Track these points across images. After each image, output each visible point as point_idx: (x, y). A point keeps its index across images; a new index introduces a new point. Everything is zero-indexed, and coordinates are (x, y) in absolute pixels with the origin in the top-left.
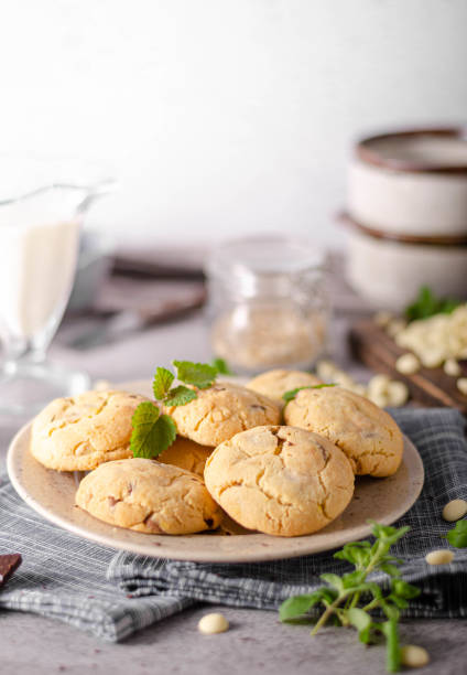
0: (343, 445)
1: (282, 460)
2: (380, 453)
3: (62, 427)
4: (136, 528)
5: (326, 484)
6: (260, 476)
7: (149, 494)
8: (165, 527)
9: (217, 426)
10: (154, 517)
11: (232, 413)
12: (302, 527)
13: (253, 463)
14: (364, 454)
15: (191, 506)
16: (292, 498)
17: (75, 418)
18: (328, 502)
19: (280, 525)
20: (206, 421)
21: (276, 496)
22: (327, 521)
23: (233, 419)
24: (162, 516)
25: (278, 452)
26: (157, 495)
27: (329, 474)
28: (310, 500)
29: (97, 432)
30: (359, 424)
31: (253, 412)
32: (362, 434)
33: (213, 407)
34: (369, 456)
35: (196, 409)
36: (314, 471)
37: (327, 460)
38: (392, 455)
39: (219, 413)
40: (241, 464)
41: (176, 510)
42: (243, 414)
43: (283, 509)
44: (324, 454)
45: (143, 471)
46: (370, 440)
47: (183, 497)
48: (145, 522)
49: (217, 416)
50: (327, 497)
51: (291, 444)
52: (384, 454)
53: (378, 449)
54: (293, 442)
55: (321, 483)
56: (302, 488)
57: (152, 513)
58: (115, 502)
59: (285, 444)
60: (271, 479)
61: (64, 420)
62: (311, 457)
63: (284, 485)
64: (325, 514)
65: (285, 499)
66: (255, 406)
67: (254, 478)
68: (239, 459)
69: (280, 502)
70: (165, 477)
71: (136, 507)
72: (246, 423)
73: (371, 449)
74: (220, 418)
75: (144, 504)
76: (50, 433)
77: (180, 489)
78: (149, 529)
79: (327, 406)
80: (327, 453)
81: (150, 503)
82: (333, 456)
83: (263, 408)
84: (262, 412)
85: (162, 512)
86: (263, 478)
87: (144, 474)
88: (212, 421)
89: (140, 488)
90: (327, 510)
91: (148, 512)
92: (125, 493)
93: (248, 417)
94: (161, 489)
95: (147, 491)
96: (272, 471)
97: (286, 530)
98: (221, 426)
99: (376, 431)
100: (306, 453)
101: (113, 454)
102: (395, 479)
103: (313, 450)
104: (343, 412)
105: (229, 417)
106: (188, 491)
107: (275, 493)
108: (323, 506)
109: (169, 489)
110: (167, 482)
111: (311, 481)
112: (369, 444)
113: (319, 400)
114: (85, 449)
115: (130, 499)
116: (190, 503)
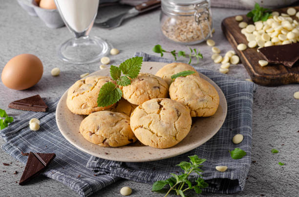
0: (190, 105)
1: (160, 116)
2: (206, 108)
3: (77, 96)
4: (100, 145)
5: (177, 128)
6: (150, 124)
7: (105, 131)
8: (111, 145)
9: (138, 97)
10: (107, 141)
11: (145, 91)
12: (166, 145)
13: (148, 118)
14: (199, 109)
15: (123, 136)
16: (162, 134)
17: (83, 91)
18: (177, 135)
19: (157, 145)
20: (134, 95)
21: (156, 133)
22: (177, 142)
23: (145, 94)
24: (110, 140)
25: (159, 113)
26: (108, 131)
27: (179, 123)
28: (170, 135)
29: (90, 99)
30: (198, 95)
31: (154, 91)
32: (198, 100)
33: (137, 89)
34: (201, 110)
35: (130, 89)
36: (172, 122)
37: (179, 116)
38: (212, 108)
39: (139, 92)
40: (143, 117)
41: (116, 138)
42: (149, 92)
43: (158, 138)
44: (178, 113)
45: (104, 120)
46: (202, 102)
47: (120, 131)
48: (103, 142)
49: (138, 93)
50: (177, 133)
51: (164, 109)
52: (208, 108)
53: (205, 106)
54: (165, 108)
55: (175, 127)
56: (166, 130)
57: (106, 139)
58: (92, 134)
59: (162, 108)
60: (154, 125)
61: (78, 92)
62: (171, 115)
63: (159, 128)
64: (176, 140)
65: (159, 134)
66: (155, 87)
67: (147, 125)
68: (143, 115)
69: (157, 136)
70: (113, 122)
71: (99, 137)
72: (150, 95)
73: (202, 107)
74: (139, 94)
75: (103, 135)
76: (73, 98)
77: (118, 128)
78: (105, 145)
79: (185, 87)
80: (179, 113)
81: (105, 135)
82: (182, 114)
83: (159, 88)
84: (158, 90)
85: (110, 139)
86: (151, 125)
87: (105, 121)
88: (136, 95)
89: (102, 128)
90: (177, 138)
91: (105, 138)
92: (96, 130)
93: (151, 92)
94: (110, 128)
95: (104, 130)
96: (155, 122)
97: (160, 146)
98: (139, 98)
99: (205, 98)
100: (170, 114)
101: (96, 109)
102: (213, 117)
103: (173, 112)
104: (192, 90)
105: (143, 93)
106: (122, 129)
107: (155, 131)
108: (175, 137)
109: (114, 128)
110: (114, 124)
111: (170, 126)
112: (201, 105)
113: (183, 84)
114: (85, 106)
115: (98, 133)
116: (122, 134)
